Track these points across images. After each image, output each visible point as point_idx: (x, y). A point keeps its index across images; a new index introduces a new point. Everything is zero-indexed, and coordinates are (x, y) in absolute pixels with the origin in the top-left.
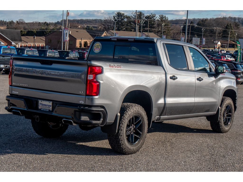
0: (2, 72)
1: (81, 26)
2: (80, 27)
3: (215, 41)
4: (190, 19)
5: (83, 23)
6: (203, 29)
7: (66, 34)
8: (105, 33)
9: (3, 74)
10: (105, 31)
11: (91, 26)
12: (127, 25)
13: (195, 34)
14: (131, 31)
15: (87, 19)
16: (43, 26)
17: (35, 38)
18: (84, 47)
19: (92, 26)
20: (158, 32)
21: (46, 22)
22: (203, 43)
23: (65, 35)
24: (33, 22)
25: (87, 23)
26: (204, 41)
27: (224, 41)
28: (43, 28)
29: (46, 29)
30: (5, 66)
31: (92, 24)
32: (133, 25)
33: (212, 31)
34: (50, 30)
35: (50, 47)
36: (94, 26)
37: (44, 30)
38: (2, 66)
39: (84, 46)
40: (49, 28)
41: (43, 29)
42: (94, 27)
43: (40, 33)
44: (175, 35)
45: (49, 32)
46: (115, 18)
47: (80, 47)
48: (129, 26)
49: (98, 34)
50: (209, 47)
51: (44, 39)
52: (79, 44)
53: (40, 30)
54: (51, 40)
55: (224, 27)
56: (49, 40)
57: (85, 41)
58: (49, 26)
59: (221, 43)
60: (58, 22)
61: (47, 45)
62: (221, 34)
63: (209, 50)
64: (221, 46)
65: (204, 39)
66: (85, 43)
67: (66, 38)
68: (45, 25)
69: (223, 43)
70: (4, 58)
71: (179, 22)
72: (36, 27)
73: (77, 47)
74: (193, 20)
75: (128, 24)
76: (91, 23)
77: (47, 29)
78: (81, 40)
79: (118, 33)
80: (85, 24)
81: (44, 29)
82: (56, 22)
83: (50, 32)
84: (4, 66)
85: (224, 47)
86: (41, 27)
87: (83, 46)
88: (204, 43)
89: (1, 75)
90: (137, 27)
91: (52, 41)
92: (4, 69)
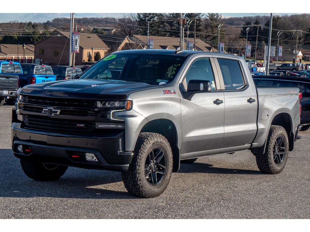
0: (4, 101)
1: (84, 29)
2: (82, 29)
3: (294, 51)
4: (252, 17)
5: (87, 23)
6: (279, 33)
7: (76, 40)
8: (126, 39)
9: (4, 104)
10: (127, 36)
11: (100, 28)
12: (159, 27)
13: (262, 40)
14: (165, 35)
15: (93, 18)
16: (28, 29)
17: (25, 48)
18: (95, 61)
19: (102, 28)
20: (206, 37)
21: (30, 22)
22: (279, 53)
23: (74, 43)
24: (11, 22)
25: (93, 24)
26: (281, 51)
27: (307, 50)
28: (27, 31)
29: (33, 33)
30: (10, 92)
31: (102, 25)
32: (167, 26)
33: (288, 34)
34: (39, 35)
35: (43, 60)
36: (105, 28)
37: (31, 35)
38: (5, 92)
39: (95, 59)
40: (37, 31)
41: (27, 33)
42: (105, 30)
43: (25, 40)
44: (231, 42)
45: (37, 38)
46: (139, 16)
47: (89, 60)
48: (161, 27)
49: (118, 41)
50: (284, 60)
51: (33, 50)
52: (86, 56)
53: (22, 34)
54: (43, 51)
55: (307, 29)
56: (41, 50)
57: (96, 51)
58: (36, 28)
59: (302, 54)
60: (48, 22)
61: (37, 58)
62: (302, 40)
63: (289, 64)
64: (303, 59)
65: (281, 48)
66: (96, 54)
67: (76, 47)
68: (31, 26)
69: (305, 53)
70: (8, 79)
71: (235, 21)
72: (15, 30)
73: (84, 61)
74: (255, 18)
75: (160, 25)
76: (99, 23)
77: (35, 33)
78: (91, 50)
79: (152, 40)
80: (90, 26)
81: (30, 33)
82: (45, 22)
83: (39, 37)
84: (8, 92)
85: (307, 60)
86: (24, 31)
87: (93, 59)
88: (281, 53)
89: (2, 106)
90: (182, 30)
91: (45, 52)
92: (8, 98)
